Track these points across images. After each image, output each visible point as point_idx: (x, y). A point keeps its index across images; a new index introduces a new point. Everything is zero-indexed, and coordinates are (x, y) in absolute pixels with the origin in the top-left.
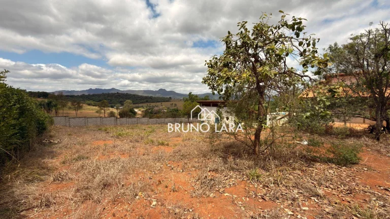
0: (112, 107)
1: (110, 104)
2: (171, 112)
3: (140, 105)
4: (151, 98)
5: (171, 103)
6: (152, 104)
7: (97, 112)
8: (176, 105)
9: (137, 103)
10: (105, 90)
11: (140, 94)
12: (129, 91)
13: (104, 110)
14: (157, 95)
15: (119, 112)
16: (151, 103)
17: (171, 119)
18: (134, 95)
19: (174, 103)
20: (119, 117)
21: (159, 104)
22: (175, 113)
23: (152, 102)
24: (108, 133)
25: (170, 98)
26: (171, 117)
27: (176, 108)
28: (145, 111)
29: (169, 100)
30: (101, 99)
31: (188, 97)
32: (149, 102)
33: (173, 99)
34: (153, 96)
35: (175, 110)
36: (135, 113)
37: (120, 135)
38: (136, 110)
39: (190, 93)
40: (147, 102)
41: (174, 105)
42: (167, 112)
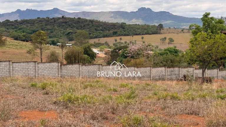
0: (54, 43)
1: (50, 37)
2: (161, 54)
3: (103, 40)
4: (123, 26)
5: (162, 36)
6: (125, 39)
7: (29, 52)
8: (171, 40)
9: (96, 37)
10: (42, 11)
11: (102, 19)
12: (84, 13)
13: (41, 49)
14: (134, 22)
15: (66, 53)
16: (122, 37)
17: (163, 69)
18: (92, 21)
19: (168, 36)
20: (65, 62)
21: (138, 38)
22: (170, 56)
23: (125, 35)
24: (47, 94)
25: (161, 26)
26: (164, 66)
27: (171, 46)
28: (112, 52)
29: (158, 30)
30: (35, 28)
31: (201, 25)
32: (119, 35)
33: (165, 28)
34: (128, 23)
35: (170, 52)
36: (93, 56)
37: (70, 100)
38: (95, 50)
39: (206, 15)
40: (115, 34)
41: (167, 41)
42: (155, 55)
